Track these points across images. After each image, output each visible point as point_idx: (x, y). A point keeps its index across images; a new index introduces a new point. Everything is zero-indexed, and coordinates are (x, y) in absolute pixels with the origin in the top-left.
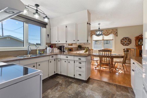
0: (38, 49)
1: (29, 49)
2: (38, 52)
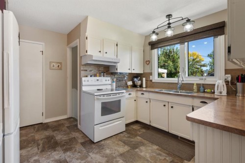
0: (195, 83)
1: (180, 82)
2: (195, 87)
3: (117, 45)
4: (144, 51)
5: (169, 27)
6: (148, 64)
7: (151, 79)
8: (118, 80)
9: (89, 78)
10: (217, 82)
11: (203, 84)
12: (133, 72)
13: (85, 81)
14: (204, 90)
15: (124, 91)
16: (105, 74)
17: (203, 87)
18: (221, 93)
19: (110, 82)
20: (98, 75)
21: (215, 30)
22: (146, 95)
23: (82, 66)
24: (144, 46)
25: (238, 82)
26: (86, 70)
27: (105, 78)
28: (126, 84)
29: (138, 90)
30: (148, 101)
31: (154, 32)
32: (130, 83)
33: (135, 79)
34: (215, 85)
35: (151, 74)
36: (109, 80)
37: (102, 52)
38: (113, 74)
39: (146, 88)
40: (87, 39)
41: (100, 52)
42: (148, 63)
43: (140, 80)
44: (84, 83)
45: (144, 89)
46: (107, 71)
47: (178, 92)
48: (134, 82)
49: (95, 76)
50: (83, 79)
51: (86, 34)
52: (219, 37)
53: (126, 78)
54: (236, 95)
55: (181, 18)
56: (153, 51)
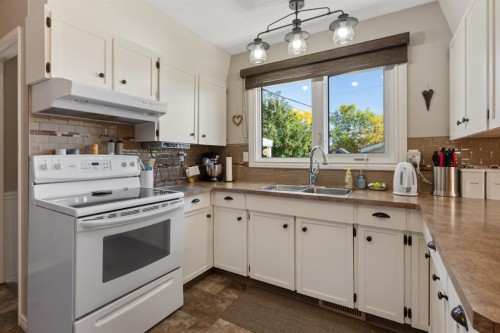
3: (158, 65)
4: (227, 92)
5: (297, 30)
6: (238, 125)
7: (245, 160)
8: (162, 165)
9: (62, 157)
10: (398, 166)
11: (364, 171)
12: (203, 142)
13: (43, 167)
14: (367, 184)
15: (180, 194)
16: (121, 145)
17: (365, 177)
18: (408, 190)
19: (136, 170)
20: (96, 148)
21: (388, 52)
22: (239, 201)
23: (31, 119)
24: (229, 80)
25: (437, 165)
26: (52, 133)
27: (122, 158)
28: (184, 174)
29: (214, 190)
30: (244, 216)
31: (258, 41)
32: (193, 171)
33: (207, 161)
34: (393, 172)
35: (245, 148)
36: (132, 164)
37: (108, 76)
38: (147, 146)
39: (233, 181)
40: (49, 24)
41: (102, 75)
42: (238, 121)
43: (219, 162)
44: (38, 174)
45: (230, 186)
46: (129, 138)
47: (313, 192)
48: (203, 168)
49: (87, 150)
50: (37, 160)
51: (47, 8)
52: (396, 67)
53: (182, 159)
54: (432, 194)
55: (326, 11)
56: (251, 92)
